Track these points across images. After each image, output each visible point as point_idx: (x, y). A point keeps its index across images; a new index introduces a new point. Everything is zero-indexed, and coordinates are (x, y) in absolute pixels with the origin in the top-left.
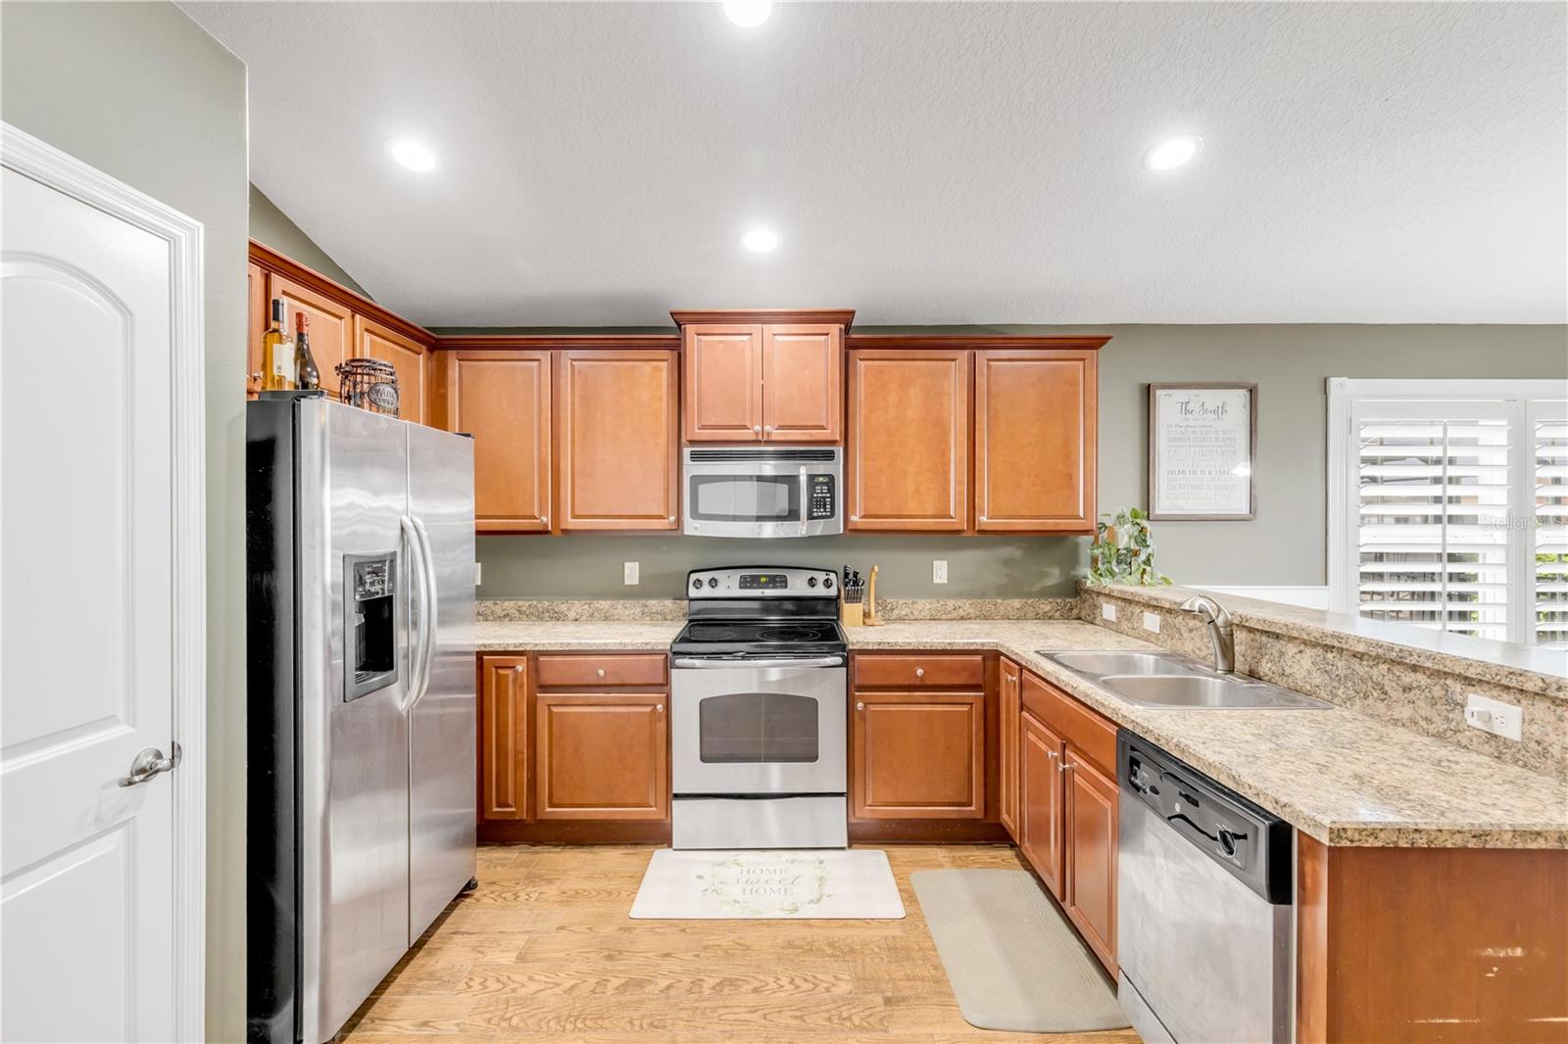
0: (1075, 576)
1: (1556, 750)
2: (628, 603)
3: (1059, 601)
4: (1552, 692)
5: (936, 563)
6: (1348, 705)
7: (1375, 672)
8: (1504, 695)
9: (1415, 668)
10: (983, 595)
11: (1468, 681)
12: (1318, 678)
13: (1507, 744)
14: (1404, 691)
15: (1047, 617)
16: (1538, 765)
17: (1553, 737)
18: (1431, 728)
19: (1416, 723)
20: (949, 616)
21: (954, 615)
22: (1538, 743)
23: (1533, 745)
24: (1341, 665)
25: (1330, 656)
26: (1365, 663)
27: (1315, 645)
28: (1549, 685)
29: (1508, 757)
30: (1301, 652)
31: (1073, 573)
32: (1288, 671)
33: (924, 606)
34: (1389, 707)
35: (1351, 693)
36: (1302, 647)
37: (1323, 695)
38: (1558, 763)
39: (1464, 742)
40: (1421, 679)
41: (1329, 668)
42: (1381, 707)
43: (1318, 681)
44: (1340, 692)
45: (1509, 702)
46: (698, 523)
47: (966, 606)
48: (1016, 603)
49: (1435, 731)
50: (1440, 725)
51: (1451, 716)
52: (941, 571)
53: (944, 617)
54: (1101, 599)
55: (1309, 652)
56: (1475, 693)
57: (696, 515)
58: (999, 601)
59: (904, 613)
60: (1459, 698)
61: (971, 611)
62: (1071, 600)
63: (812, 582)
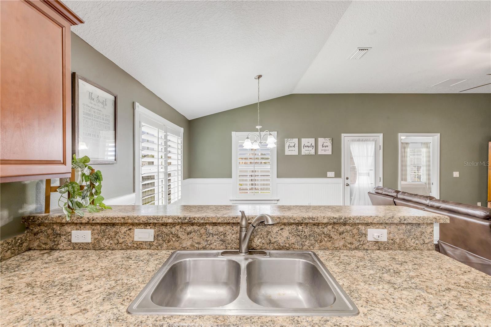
0: (23, 213)
1: (398, 241)
3: (9, 241)
7: (325, 230)
8: (381, 227)
9: (345, 224)
11: (367, 224)
12: (293, 240)
13: (382, 243)
14: (340, 234)
16: (392, 247)
17: (397, 236)
18: (353, 247)
19: (346, 246)
22: (392, 240)
24: (307, 230)
25: (300, 227)
26: (320, 227)
27: (290, 224)
29: (382, 248)
30: (282, 229)
31: (20, 211)
32: (273, 240)
34: (333, 243)
35: (313, 242)
36: (283, 227)
37: (297, 246)
38: (398, 244)
39: (366, 248)
40: (348, 228)
41: (299, 233)
42: (329, 244)
43: (293, 241)
44: (306, 243)
45: (383, 228)
49: (354, 247)
50: (356, 244)
51: (361, 239)
54: (68, 229)
55: (287, 228)
56: (370, 228)
60: (364, 232)
62: (19, 236)
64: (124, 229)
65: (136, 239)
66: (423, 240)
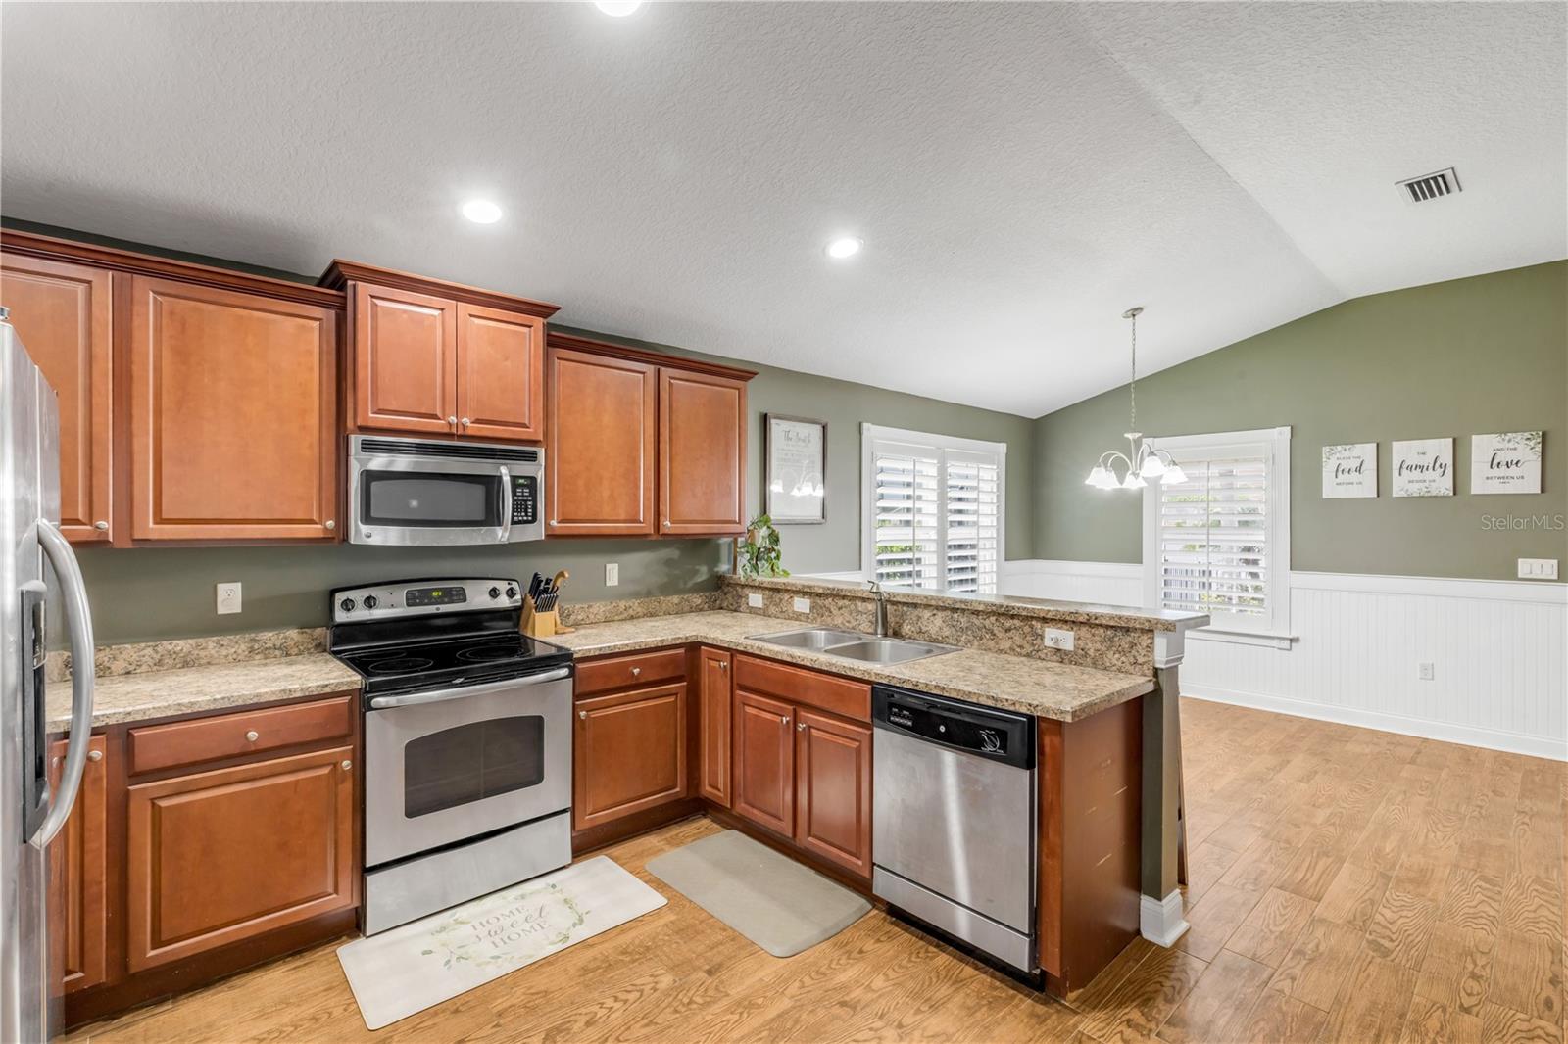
0: (718, 572)
1: (1091, 652)
2: (226, 640)
3: (707, 594)
4: (1092, 621)
5: (608, 566)
6: (969, 645)
7: (987, 622)
8: (1065, 626)
9: (1013, 617)
10: (649, 594)
11: (1044, 620)
12: (946, 631)
13: (1067, 653)
14: (1006, 631)
15: (699, 610)
16: (1082, 661)
17: (1090, 645)
18: (1024, 652)
19: (1014, 650)
20: (621, 617)
21: (625, 615)
22: (1082, 650)
23: (1080, 651)
24: (964, 620)
25: (956, 615)
26: (980, 617)
27: (944, 609)
28: (1090, 617)
29: (1066, 661)
30: (934, 615)
31: (716, 569)
32: (924, 629)
33: (599, 609)
34: (997, 643)
35: (971, 638)
36: (935, 612)
37: (951, 641)
38: (1093, 659)
39: (1043, 656)
40: (1017, 622)
41: (955, 623)
42: (991, 644)
43: (947, 633)
44: (963, 639)
45: (1068, 630)
46: (365, 529)
47: (636, 606)
48: (676, 599)
49: (1026, 653)
50: (1028, 649)
51: (1035, 642)
52: (613, 573)
53: (617, 618)
54: (747, 591)
55: (940, 614)
56: (1049, 627)
57: (367, 518)
58: (662, 598)
59: (580, 617)
60: (1039, 631)
61: (639, 610)
62: (716, 593)
63: (494, 593)
64: (786, 597)
65: (796, 609)
66: (1134, 657)
